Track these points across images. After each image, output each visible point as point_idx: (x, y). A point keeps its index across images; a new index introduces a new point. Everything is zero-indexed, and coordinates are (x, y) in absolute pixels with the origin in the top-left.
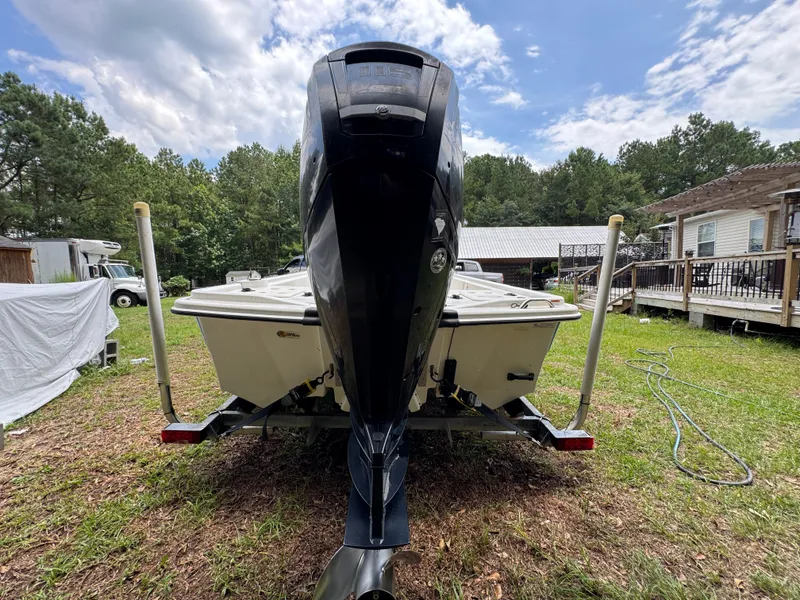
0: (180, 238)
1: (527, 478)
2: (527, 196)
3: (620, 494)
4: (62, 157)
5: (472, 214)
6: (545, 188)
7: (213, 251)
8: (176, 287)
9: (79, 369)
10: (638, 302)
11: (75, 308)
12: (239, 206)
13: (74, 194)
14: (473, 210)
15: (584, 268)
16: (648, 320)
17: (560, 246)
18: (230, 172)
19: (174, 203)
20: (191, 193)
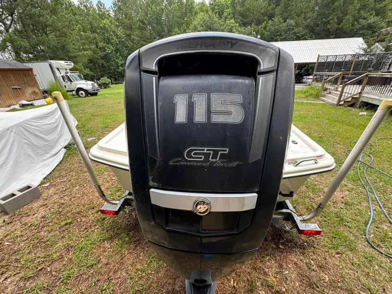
0: (101, 54)
1: (279, 240)
2: (303, 15)
3: (330, 257)
4: (30, 7)
5: (264, 31)
6: (317, 8)
7: (119, 61)
8: (104, 83)
9: (65, 148)
10: (362, 99)
11: (54, 119)
12: (128, 32)
13: (43, 30)
14: (265, 28)
15: (332, 73)
16: (365, 113)
17: (319, 56)
18: (119, 8)
19: (94, 32)
20: (101, 25)
